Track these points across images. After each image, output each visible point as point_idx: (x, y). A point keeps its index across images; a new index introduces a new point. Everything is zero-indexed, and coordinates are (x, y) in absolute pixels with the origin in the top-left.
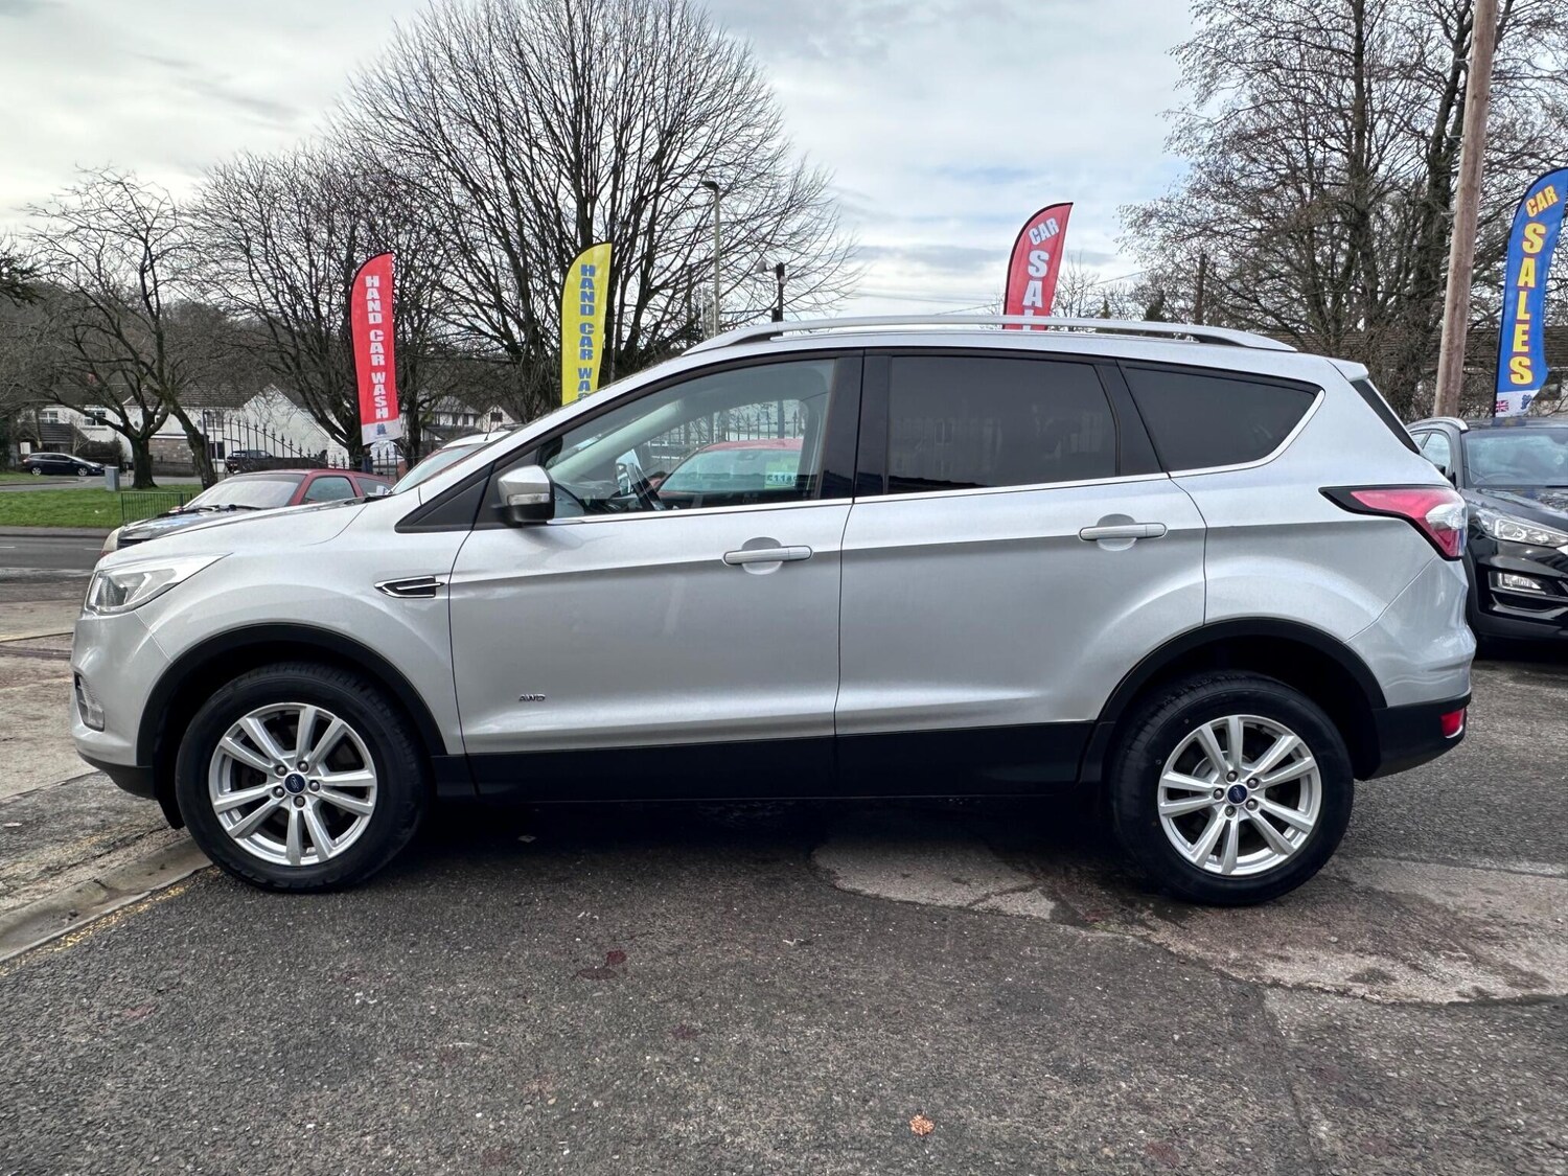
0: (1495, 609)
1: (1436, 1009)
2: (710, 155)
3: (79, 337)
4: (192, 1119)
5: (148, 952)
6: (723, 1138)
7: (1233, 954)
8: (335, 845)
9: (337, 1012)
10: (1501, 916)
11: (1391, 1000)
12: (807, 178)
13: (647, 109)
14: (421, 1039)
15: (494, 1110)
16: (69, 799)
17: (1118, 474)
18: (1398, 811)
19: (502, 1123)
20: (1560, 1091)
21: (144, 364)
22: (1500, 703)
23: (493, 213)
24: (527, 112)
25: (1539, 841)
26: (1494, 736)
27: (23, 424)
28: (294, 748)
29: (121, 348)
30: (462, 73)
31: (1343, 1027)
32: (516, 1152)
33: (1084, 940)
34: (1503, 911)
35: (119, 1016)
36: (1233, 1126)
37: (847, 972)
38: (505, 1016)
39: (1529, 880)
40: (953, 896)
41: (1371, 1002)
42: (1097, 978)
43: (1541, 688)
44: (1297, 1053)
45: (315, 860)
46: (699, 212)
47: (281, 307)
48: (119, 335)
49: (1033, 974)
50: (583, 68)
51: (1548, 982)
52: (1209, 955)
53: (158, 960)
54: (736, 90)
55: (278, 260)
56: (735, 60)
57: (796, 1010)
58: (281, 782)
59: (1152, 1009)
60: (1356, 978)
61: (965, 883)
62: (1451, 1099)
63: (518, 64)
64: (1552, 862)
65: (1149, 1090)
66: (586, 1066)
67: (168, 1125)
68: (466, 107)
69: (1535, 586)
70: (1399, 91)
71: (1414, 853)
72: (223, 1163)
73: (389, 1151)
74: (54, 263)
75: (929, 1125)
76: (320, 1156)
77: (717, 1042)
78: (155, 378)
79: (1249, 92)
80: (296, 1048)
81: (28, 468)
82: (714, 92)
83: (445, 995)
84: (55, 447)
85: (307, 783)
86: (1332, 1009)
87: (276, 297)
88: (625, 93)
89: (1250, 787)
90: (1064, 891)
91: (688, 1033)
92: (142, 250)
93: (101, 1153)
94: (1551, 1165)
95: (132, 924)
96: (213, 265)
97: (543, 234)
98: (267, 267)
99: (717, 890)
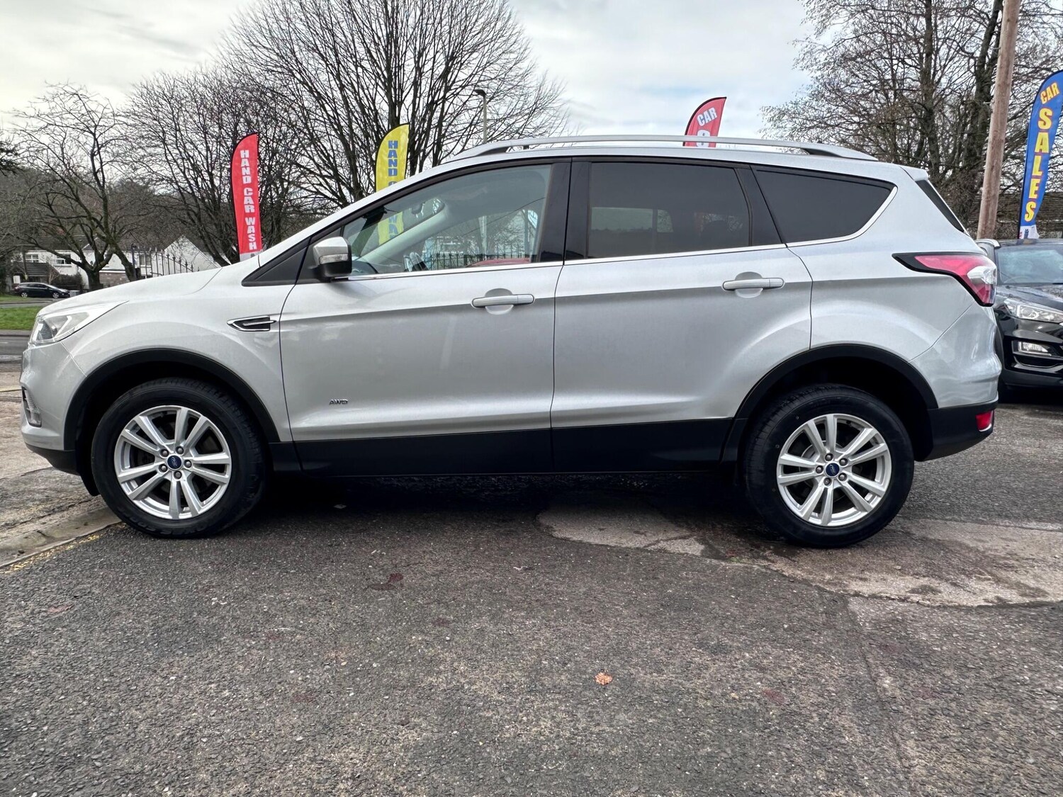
0: (1017, 366)
1: (969, 610)
2: (480, 73)
3: (51, 202)
4: (89, 674)
5: (70, 573)
6: (463, 686)
7: (828, 577)
8: (203, 505)
9: (198, 609)
10: (1016, 554)
11: (938, 604)
12: (546, 89)
13: (437, 41)
14: (256, 626)
15: (304, 669)
16: (26, 483)
17: (750, 245)
18: (946, 492)
19: (308, 676)
20: (1055, 659)
21: (95, 220)
22: (1018, 428)
23: (331, 113)
24: (353, 41)
25: (1044, 510)
26: (1014, 448)
27: (15, 263)
28: (173, 438)
29: (79, 209)
30: (309, 16)
31: (903, 620)
32: (316, 694)
33: (724, 568)
34: (1018, 551)
35: (45, 612)
36: (824, 680)
37: (557, 587)
38: (315, 613)
39: (1036, 533)
40: (633, 541)
41: (923, 605)
42: (731, 591)
43: (1047, 420)
44: (870, 636)
45: (189, 515)
46: (473, 113)
47: (187, 179)
48: (77, 199)
49: (687, 588)
50: (393, 12)
51: (1048, 594)
52: (811, 577)
53: (77, 578)
54: (498, 27)
55: (185, 147)
56: (497, 6)
57: (519, 609)
58: (164, 461)
59: (769, 609)
60: (913, 591)
61: (642, 534)
62: (978, 664)
63: (348, 10)
64: (1052, 522)
65: (765, 658)
66: (370, 642)
67: (73, 677)
68: (311, 39)
69: (1044, 350)
70: (957, 26)
71: (956, 517)
72: (109, 700)
73: (226, 693)
74: (32, 149)
75: (609, 679)
76: (177, 696)
77: (463, 628)
78: (103, 229)
79: (852, 28)
80: (167, 631)
81: (19, 293)
82: (483, 28)
83: (275, 599)
84: (37, 279)
85: (183, 462)
86: (896, 609)
87: (184, 173)
88: (422, 30)
89: (842, 465)
90: (711, 539)
91: (443, 623)
92: (92, 141)
93: (24, 694)
94: (1048, 704)
95: (61, 556)
96: (140, 150)
97: (366, 128)
98: (177, 152)
99: (469, 537)
